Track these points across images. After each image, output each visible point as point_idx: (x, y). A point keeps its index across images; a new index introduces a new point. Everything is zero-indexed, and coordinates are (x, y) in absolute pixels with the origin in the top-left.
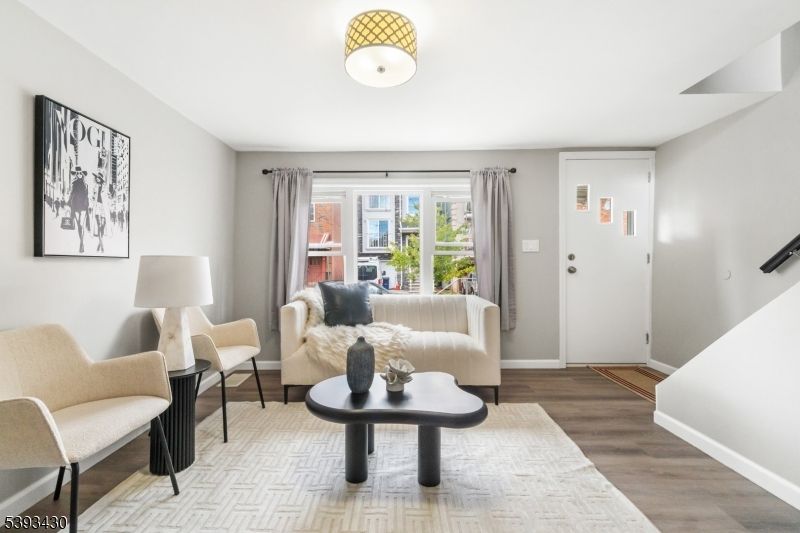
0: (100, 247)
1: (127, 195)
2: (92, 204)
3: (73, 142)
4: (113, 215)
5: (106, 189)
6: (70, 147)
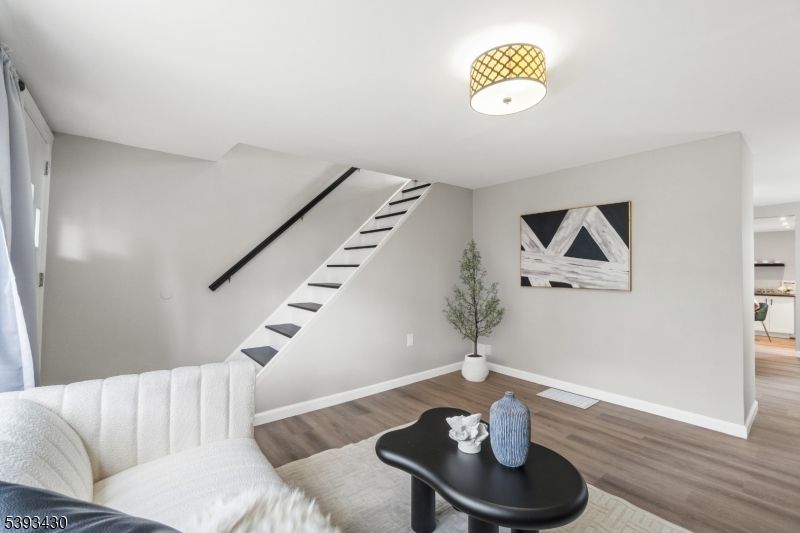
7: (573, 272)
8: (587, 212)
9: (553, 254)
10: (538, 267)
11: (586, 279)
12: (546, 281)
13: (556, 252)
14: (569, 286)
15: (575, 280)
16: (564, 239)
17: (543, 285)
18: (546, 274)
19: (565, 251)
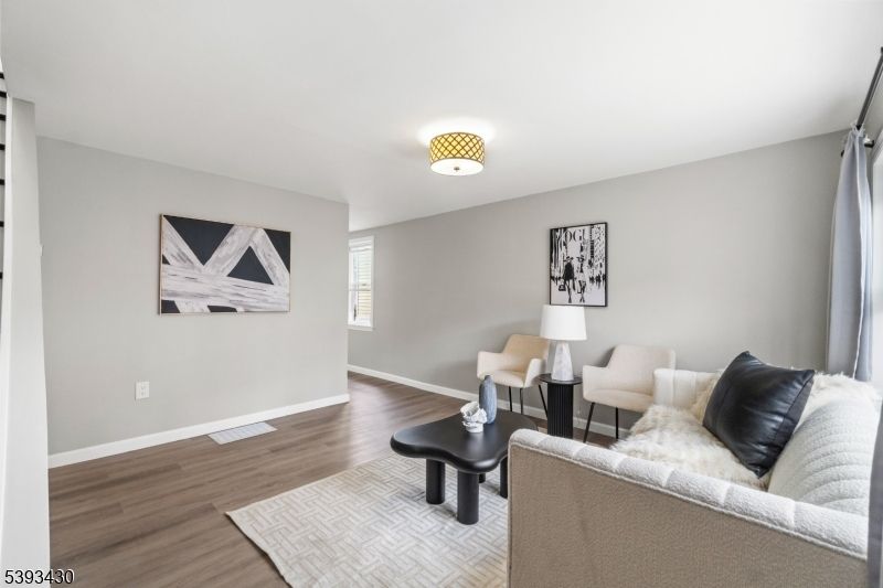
0: (582, 299)
1: (603, 264)
2: (576, 275)
3: (565, 244)
4: (592, 279)
5: (586, 264)
6: (564, 247)
7: (238, 294)
8: (254, 232)
9: (213, 273)
10: (191, 287)
11: (251, 302)
12: (204, 305)
13: (218, 271)
14: (234, 310)
15: (240, 303)
16: (228, 257)
17: (197, 310)
18: (202, 296)
19: (229, 271)
